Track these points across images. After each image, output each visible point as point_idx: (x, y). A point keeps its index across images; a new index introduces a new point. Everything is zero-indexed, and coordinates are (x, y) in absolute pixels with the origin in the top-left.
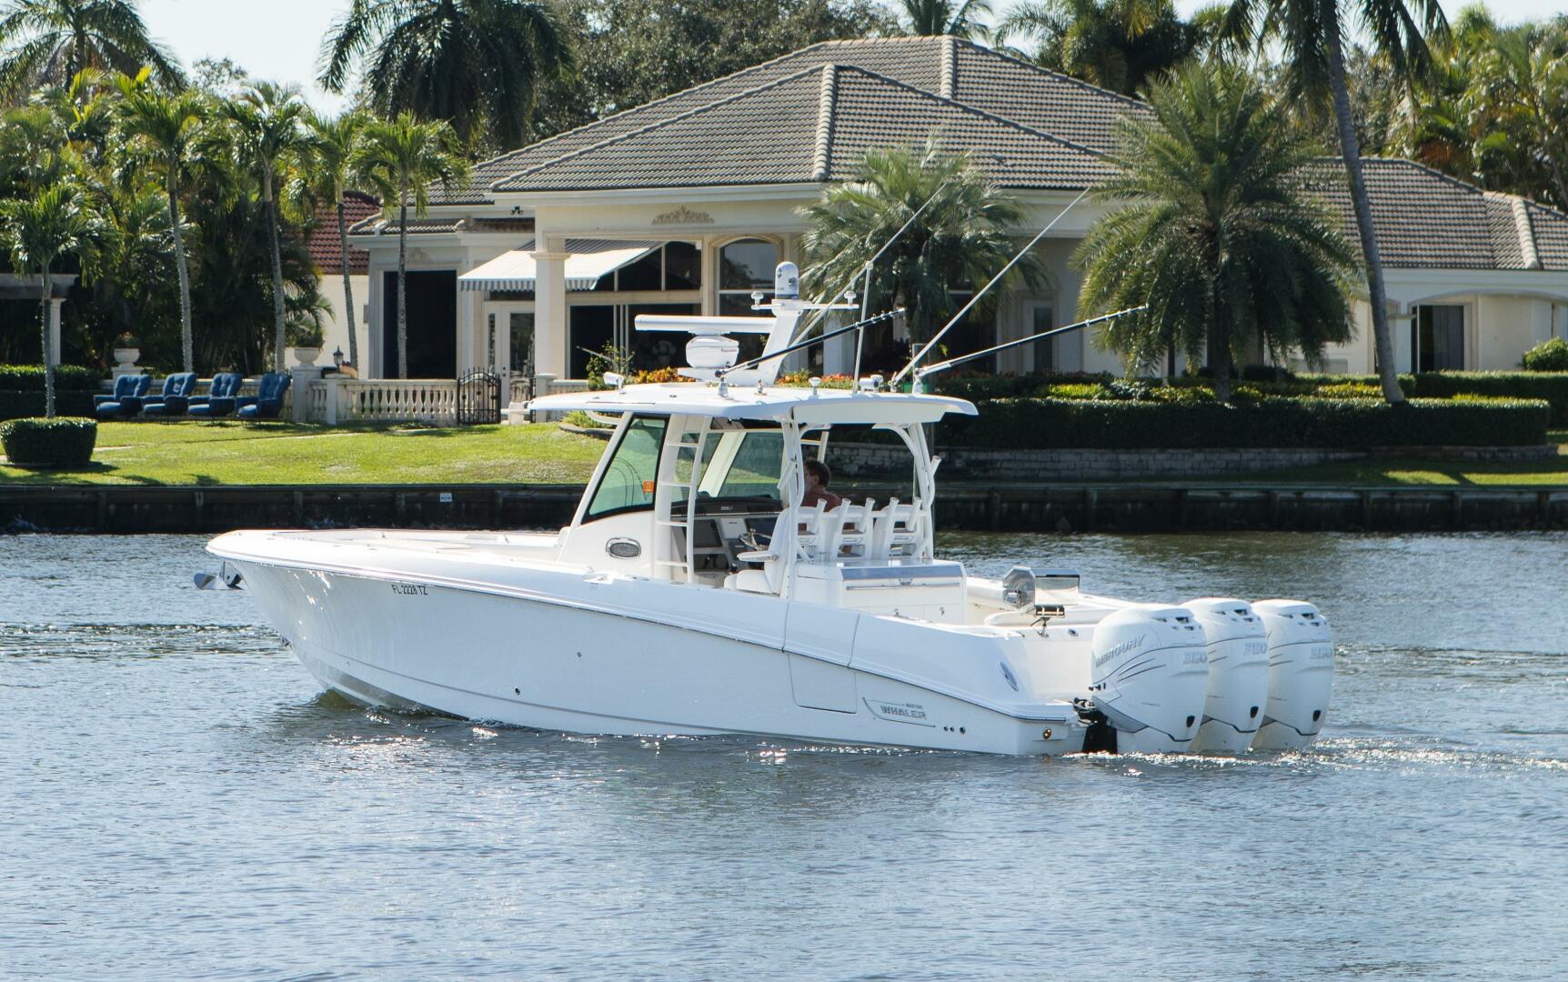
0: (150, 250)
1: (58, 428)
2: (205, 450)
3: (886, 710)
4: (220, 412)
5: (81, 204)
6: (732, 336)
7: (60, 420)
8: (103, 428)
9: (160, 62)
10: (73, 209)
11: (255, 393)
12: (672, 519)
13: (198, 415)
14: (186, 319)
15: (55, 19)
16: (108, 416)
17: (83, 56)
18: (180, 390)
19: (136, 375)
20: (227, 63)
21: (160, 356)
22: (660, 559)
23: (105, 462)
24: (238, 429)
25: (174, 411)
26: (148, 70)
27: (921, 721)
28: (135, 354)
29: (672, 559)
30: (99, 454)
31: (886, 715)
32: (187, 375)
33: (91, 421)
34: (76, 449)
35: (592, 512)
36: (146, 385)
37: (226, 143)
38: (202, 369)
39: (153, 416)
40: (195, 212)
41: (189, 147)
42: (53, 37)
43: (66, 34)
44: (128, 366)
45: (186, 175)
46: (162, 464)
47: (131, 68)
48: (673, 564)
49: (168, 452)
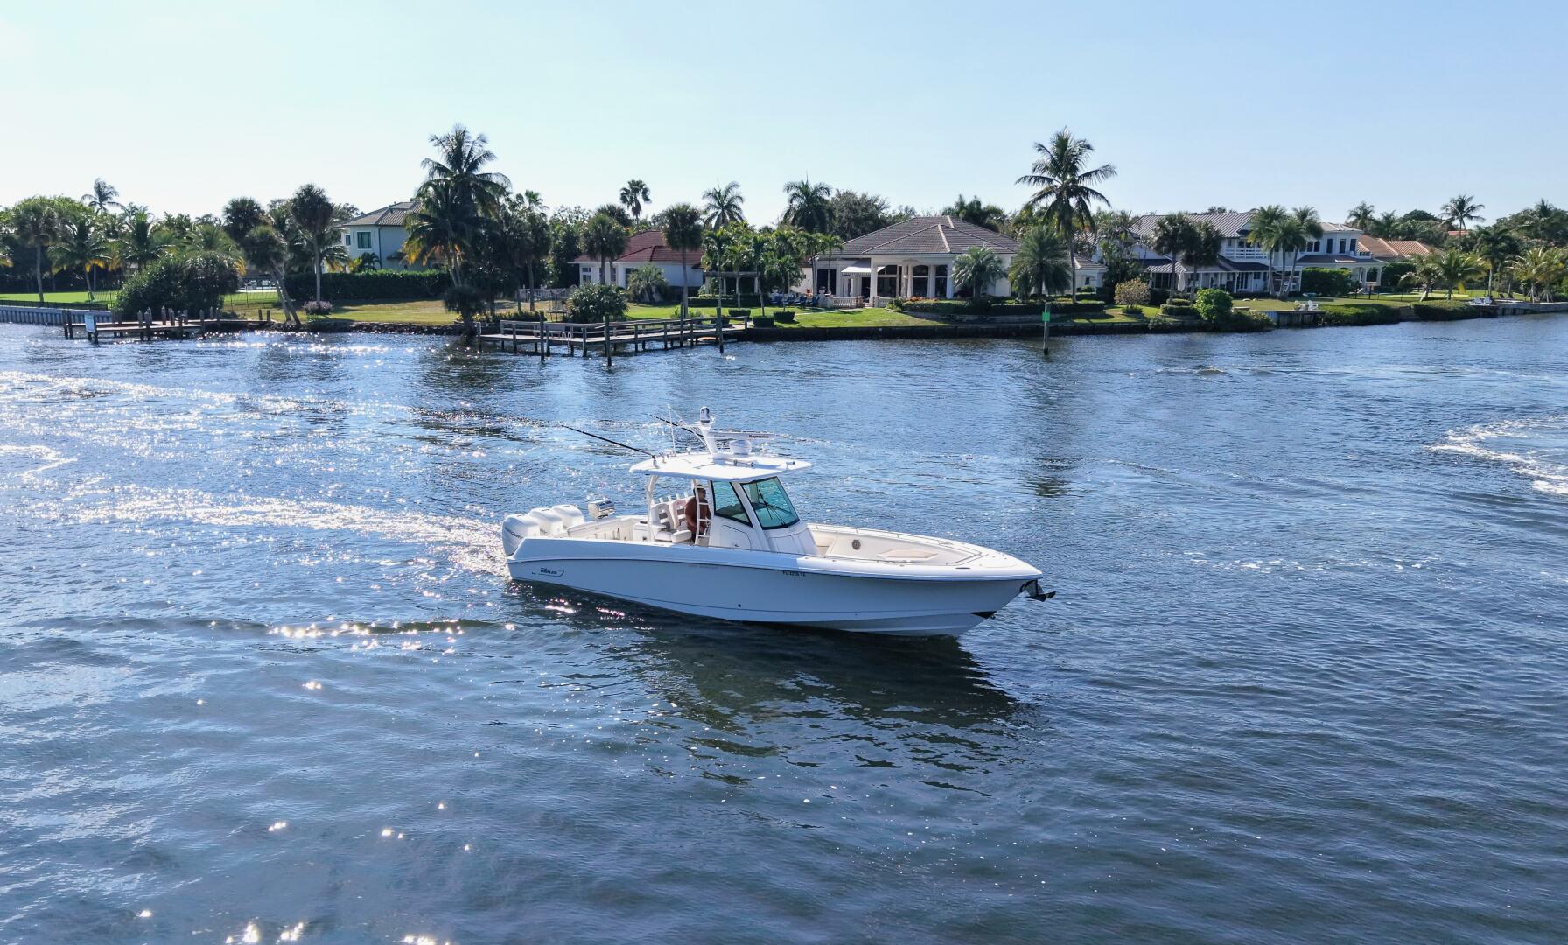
23: (796, 320)
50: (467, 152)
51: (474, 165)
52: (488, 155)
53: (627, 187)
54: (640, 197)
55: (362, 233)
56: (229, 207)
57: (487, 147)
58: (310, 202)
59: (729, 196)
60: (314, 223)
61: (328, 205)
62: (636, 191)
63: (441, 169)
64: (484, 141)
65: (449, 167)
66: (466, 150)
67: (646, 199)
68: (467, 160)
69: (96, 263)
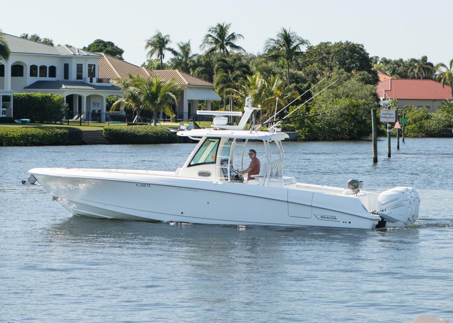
3: (322, 217)
6: (226, 116)
12: (221, 166)
22: (218, 177)
27: (335, 220)
29: (221, 177)
31: (322, 219)
35: (191, 164)
48: (221, 178)
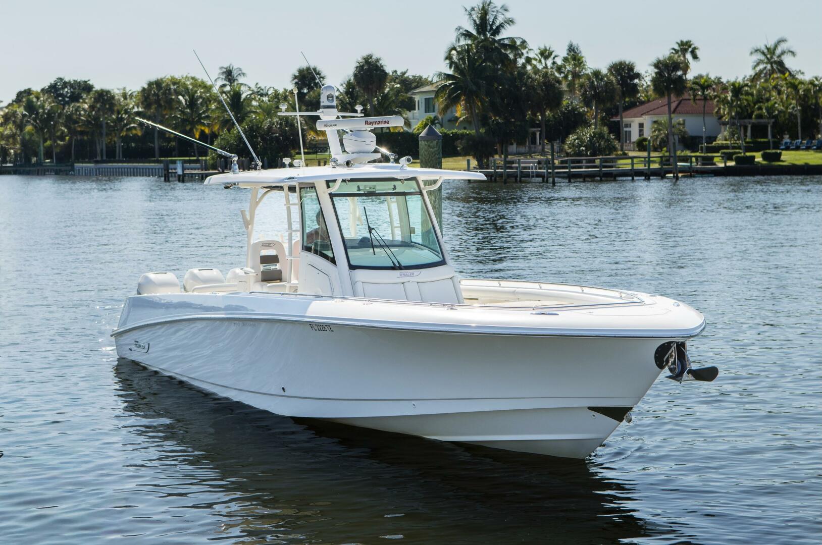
0: (791, 114)
1: (773, 153)
2: (806, 157)
4: (808, 148)
5: (779, 104)
7: (774, 151)
8: (784, 152)
9: (789, 71)
10: (777, 105)
11: (816, 144)
13: (803, 149)
14: (799, 129)
15: (767, 63)
16: (783, 149)
17: (773, 71)
18: (799, 144)
19: (788, 141)
20: (800, 71)
21: (793, 137)
23: (783, 160)
24: (812, 152)
25: (797, 148)
26: (787, 74)
28: (788, 136)
30: (782, 158)
32: (800, 140)
33: (781, 151)
34: (777, 157)
36: (791, 143)
37: (810, 90)
38: (803, 139)
39: (793, 150)
40: (801, 105)
41: (800, 91)
42: (765, 68)
43: (769, 67)
44: (787, 139)
45: (800, 97)
46: (796, 160)
47: (784, 74)
49: (797, 157)
50: (491, 20)
51: (497, 31)
52: (510, 21)
53: (677, 47)
54: (689, 56)
55: (429, 99)
56: (297, 74)
57: (508, 15)
58: (369, 70)
59: (778, 52)
60: (370, 87)
61: (383, 71)
62: (684, 51)
63: (468, 35)
64: (506, 10)
65: (474, 32)
66: (490, 18)
67: (695, 57)
68: (491, 26)
69: (203, 128)
